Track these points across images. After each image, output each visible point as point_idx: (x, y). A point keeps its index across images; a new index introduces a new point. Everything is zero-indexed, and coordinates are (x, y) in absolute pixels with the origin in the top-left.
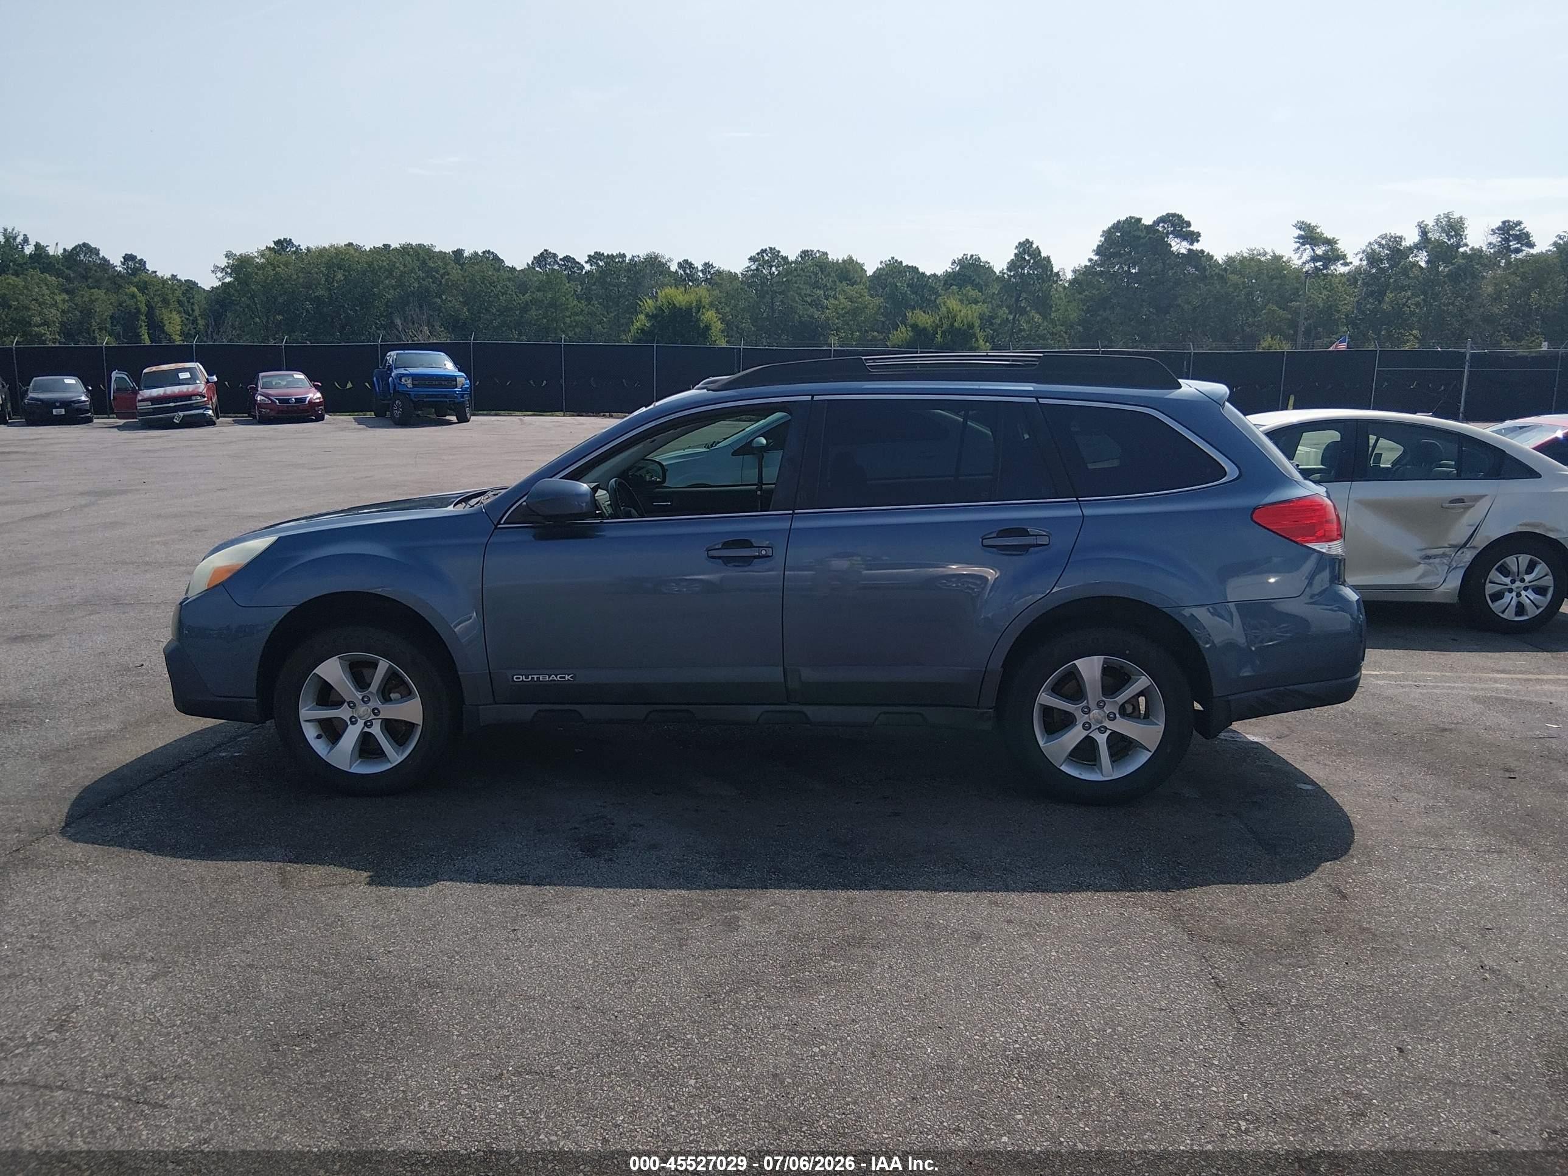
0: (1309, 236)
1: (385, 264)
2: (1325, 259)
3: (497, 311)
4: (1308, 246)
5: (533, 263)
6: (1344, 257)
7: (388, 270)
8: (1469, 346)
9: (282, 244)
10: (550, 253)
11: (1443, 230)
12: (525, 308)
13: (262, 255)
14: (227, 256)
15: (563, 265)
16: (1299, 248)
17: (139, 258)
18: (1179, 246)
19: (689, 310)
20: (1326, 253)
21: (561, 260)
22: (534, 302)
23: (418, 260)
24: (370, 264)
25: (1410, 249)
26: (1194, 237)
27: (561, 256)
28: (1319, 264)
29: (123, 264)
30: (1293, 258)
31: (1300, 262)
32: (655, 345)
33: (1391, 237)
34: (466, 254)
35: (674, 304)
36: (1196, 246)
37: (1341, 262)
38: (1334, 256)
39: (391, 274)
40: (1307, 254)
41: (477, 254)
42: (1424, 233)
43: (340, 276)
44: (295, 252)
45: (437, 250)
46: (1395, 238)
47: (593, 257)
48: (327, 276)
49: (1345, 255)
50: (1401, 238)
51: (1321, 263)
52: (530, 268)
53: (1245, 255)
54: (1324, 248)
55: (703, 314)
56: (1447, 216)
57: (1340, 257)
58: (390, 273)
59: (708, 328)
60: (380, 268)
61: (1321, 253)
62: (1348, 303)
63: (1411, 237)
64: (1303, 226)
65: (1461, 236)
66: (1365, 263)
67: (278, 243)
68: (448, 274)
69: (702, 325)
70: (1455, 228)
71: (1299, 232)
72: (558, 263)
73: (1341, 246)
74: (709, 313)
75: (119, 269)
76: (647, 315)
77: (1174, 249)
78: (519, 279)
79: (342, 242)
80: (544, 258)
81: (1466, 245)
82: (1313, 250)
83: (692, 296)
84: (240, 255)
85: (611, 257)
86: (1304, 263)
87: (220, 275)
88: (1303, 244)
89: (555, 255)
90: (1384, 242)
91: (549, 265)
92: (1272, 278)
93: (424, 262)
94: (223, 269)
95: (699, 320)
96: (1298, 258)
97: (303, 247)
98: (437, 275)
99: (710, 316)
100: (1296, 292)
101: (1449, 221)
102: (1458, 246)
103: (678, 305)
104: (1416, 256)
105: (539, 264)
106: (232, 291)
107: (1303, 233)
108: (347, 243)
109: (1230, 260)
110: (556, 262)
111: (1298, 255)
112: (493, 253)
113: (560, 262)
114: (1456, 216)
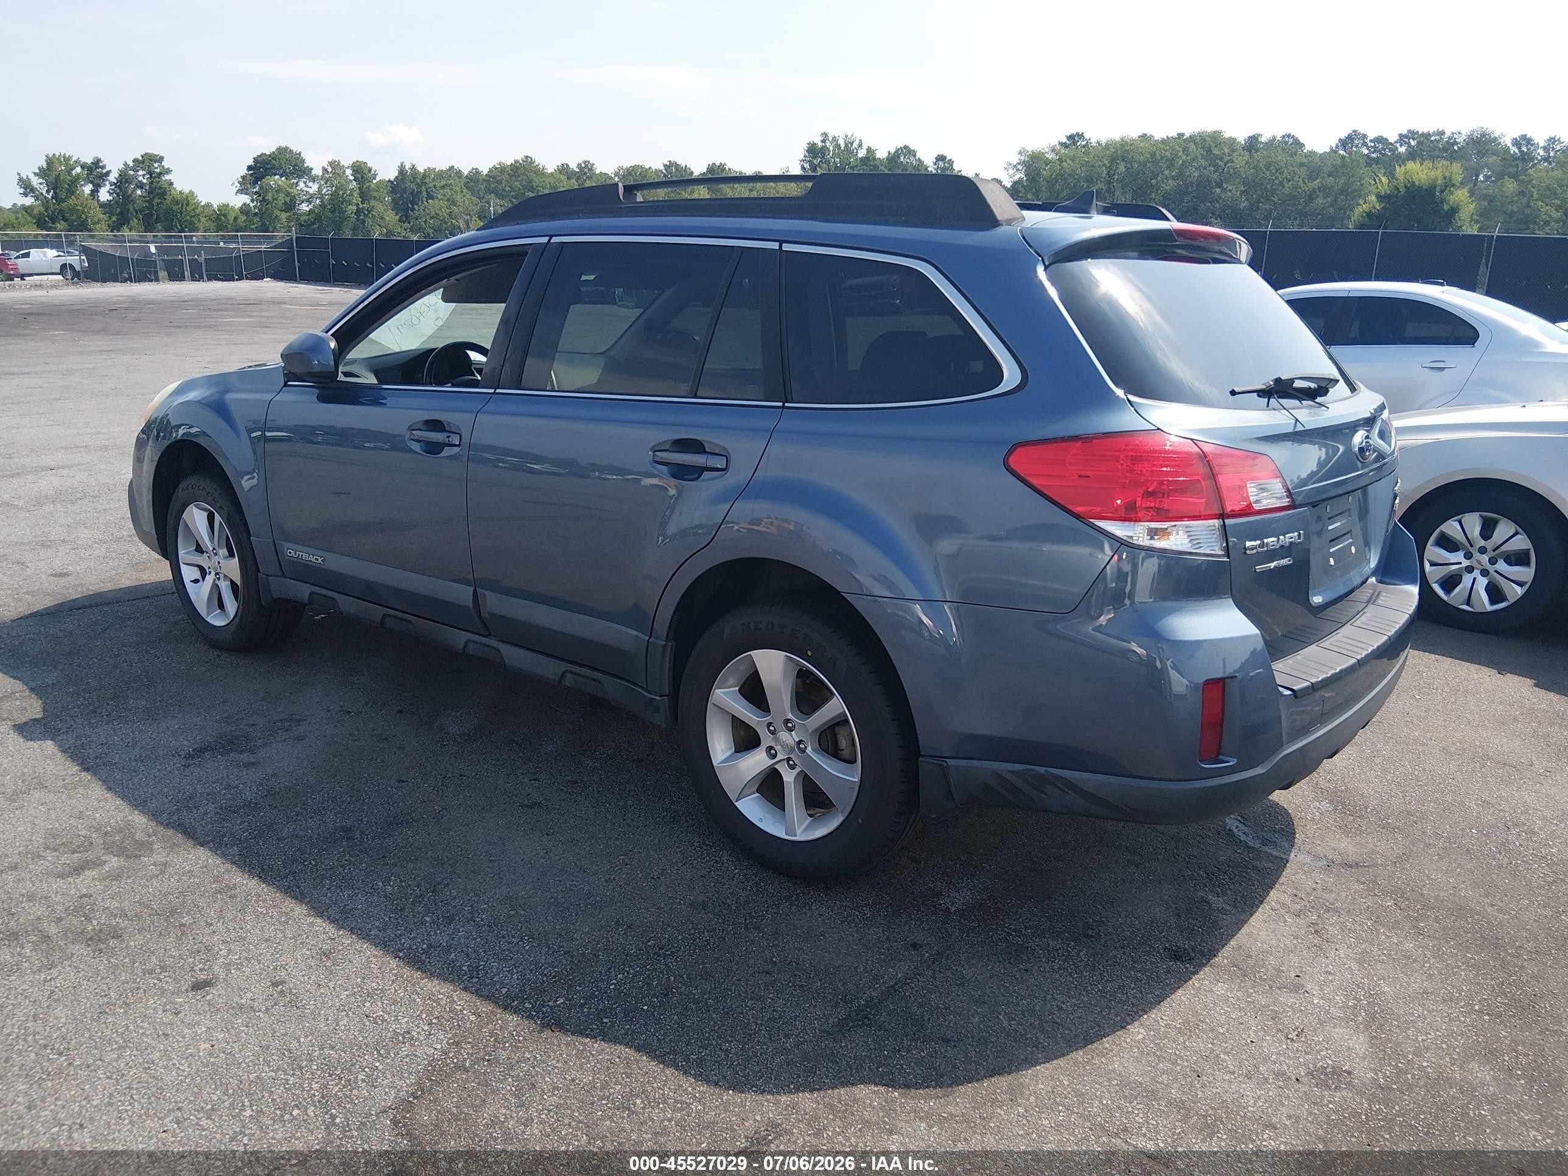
1: (1167, 153)
3: (1279, 200)
5: (1337, 146)
7: (1169, 160)
9: (1074, 138)
10: (1359, 134)
12: (1311, 196)
13: (1053, 150)
14: (1020, 153)
15: (1372, 147)
17: (948, 158)
19: (1433, 187)
21: (1371, 141)
22: (1323, 189)
23: (1203, 148)
24: (1153, 155)
27: (1371, 136)
29: (935, 164)
32: (1380, 231)
34: (1263, 139)
35: (1414, 182)
39: (1172, 164)
41: (1274, 138)
43: (1122, 168)
44: (1084, 146)
45: (1227, 135)
47: (1406, 136)
48: (1109, 169)
52: (1333, 151)
55: (1452, 193)
58: (1171, 162)
59: (1454, 210)
60: (1162, 158)
67: (1071, 137)
68: (1233, 162)
69: (1446, 207)
72: (1367, 145)
74: (1459, 192)
75: (930, 169)
76: (1379, 196)
78: (1315, 165)
79: (1135, 134)
80: (1347, 142)
83: (1439, 172)
84: (1032, 151)
85: (1427, 136)
87: (1011, 172)
89: (1364, 136)
91: (1356, 147)
93: (1210, 150)
94: (1015, 166)
95: (1443, 201)
97: (1093, 141)
98: (1220, 163)
99: (1460, 196)
103: (1417, 183)
105: (1345, 147)
106: (1020, 188)
108: (1140, 134)
110: (1365, 144)
112: (1293, 137)
113: (1370, 144)
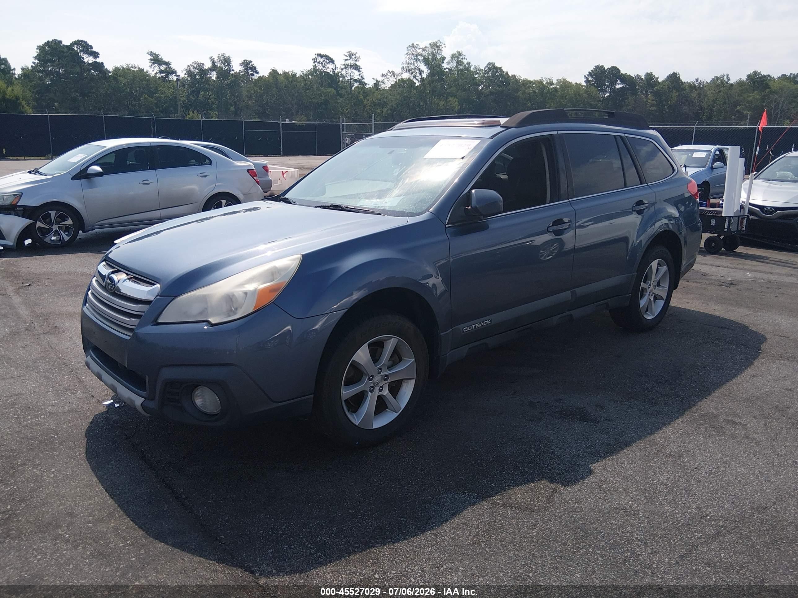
0: (156, 60)
2: (166, 72)
4: (156, 65)
6: (175, 72)
8: (281, 120)
11: (222, 62)
16: (151, 66)
18: (89, 59)
20: (166, 69)
25: (207, 70)
26: (96, 55)
28: (163, 75)
30: (149, 71)
31: (154, 73)
33: (198, 63)
36: (98, 60)
37: (174, 74)
38: (170, 71)
40: (157, 70)
42: (213, 63)
46: (201, 64)
49: (176, 71)
50: (203, 64)
51: (164, 74)
53: (125, 67)
54: (164, 67)
56: (223, 55)
57: (173, 72)
61: (163, 69)
62: (183, 97)
63: (208, 65)
64: (151, 54)
65: (230, 66)
66: (186, 76)
70: (227, 61)
71: (150, 57)
73: (174, 66)
77: (86, 60)
81: (233, 70)
82: (159, 67)
86: (156, 74)
88: (154, 63)
90: (195, 66)
92: (142, 80)
96: (153, 71)
100: (156, 89)
101: (224, 58)
102: (230, 71)
104: (210, 74)
107: (152, 58)
109: (116, 69)
111: (152, 69)
114: (227, 55)
